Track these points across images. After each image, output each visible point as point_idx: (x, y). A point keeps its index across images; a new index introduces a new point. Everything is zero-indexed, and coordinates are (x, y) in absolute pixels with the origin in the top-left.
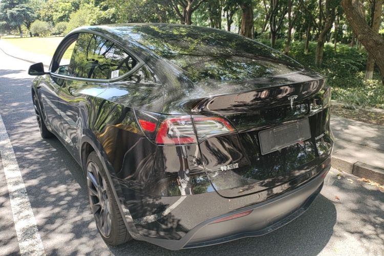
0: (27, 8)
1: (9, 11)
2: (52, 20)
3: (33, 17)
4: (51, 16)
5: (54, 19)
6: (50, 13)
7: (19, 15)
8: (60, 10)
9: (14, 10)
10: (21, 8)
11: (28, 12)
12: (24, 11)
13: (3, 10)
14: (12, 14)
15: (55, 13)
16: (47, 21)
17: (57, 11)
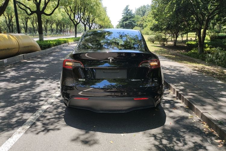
0: (133, 21)
1: (125, 22)
2: (143, 26)
3: (135, 25)
4: (143, 24)
5: (144, 26)
6: (142, 23)
7: (129, 24)
8: (147, 21)
9: (127, 22)
10: (130, 21)
11: (133, 23)
12: (131, 22)
13: (123, 22)
14: (126, 24)
15: (145, 23)
16: (140, 27)
17: (146, 22)
